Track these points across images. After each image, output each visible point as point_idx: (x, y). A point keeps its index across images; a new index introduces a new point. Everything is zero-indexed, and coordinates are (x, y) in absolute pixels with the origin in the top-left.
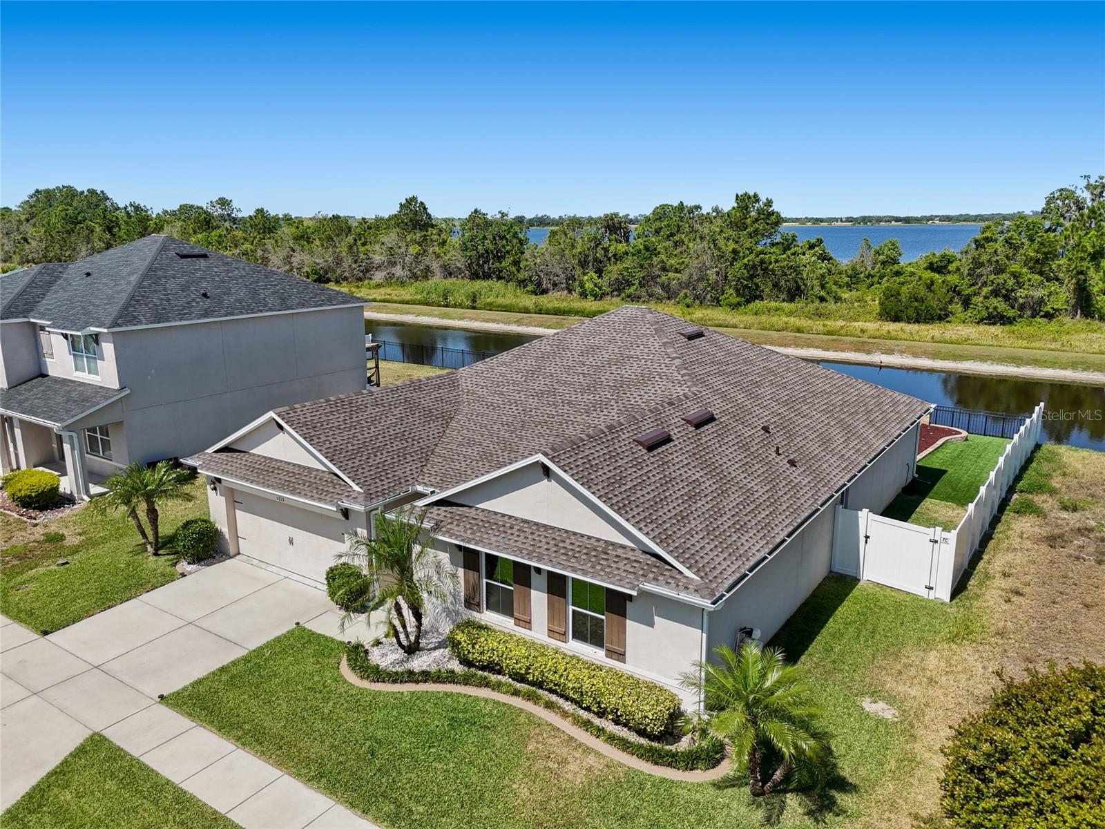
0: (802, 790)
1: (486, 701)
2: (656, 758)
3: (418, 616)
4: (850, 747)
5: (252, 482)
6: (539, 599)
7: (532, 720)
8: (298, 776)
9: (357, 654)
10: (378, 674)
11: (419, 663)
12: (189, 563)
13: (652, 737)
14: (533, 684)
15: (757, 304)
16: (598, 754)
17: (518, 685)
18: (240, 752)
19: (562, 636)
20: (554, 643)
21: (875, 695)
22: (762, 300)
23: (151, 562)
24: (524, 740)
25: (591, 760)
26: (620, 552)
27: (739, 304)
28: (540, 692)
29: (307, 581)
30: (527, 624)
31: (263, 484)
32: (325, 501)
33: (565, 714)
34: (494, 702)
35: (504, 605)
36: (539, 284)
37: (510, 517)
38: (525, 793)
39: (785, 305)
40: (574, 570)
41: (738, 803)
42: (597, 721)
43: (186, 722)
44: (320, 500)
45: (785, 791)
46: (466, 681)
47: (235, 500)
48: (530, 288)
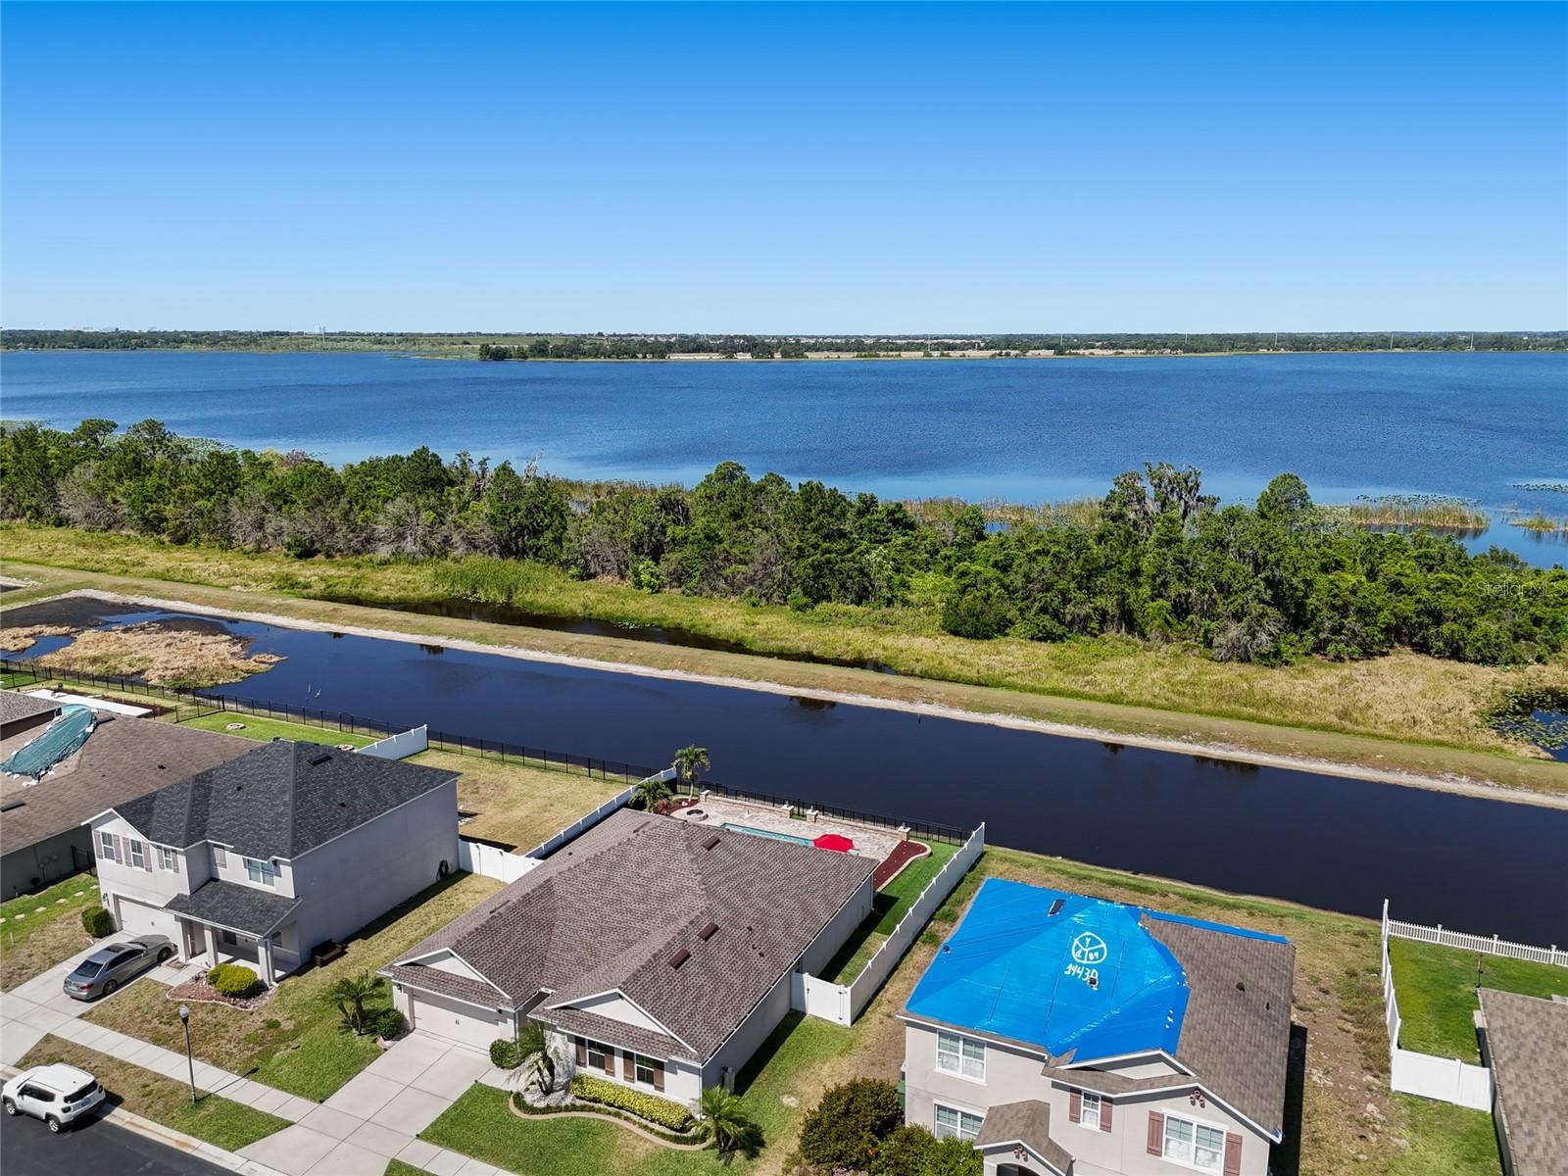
0: (743, 1148)
1: (593, 1119)
2: (677, 1140)
3: (552, 1074)
4: (770, 1124)
5: (435, 990)
6: (619, 1062)
7: (618, 1128)
8: (507, 1169)
9: (518, 1098)
10: (533, 1110)
11: (553, 1099)
12: (385, 1040)
13: (677, 1131)
14: (617, 1107)
15: (823, 607)
16: (651, 1142)
17: (610, 1109)
18: (473, 1160)
19: (632, 1080)
20: (628, 1084)
21: (790, 1093)
22: (830, 601)
23: (362, 1041)
24: (615, 1138)
25: (648, 1145)
26: (660, 1038)
27: (806, 605)
28: (621, 1111)
29: (469, 1047)
30: (613, 1074)
31: (443, 992)
32: (488, 1005)
33: (635, 1123)
34: (599, 1120)
35: (597, 1062)
36: (586, 567)
37: (601, 1017)
38: (617, 1165)
39: (852, 607)
40: (637, 1050)
41: (712, 1159)
42: (651, 1125)
43: (437, 1149)
44: (485, 1005)
45: (734, 1150)
46: (583, 1109)
47: (413, 995)
48: (574, 571)
